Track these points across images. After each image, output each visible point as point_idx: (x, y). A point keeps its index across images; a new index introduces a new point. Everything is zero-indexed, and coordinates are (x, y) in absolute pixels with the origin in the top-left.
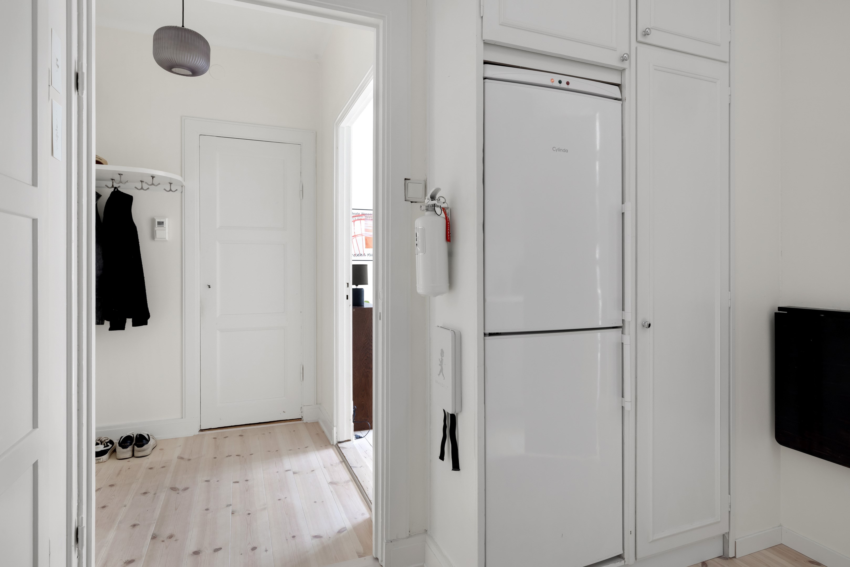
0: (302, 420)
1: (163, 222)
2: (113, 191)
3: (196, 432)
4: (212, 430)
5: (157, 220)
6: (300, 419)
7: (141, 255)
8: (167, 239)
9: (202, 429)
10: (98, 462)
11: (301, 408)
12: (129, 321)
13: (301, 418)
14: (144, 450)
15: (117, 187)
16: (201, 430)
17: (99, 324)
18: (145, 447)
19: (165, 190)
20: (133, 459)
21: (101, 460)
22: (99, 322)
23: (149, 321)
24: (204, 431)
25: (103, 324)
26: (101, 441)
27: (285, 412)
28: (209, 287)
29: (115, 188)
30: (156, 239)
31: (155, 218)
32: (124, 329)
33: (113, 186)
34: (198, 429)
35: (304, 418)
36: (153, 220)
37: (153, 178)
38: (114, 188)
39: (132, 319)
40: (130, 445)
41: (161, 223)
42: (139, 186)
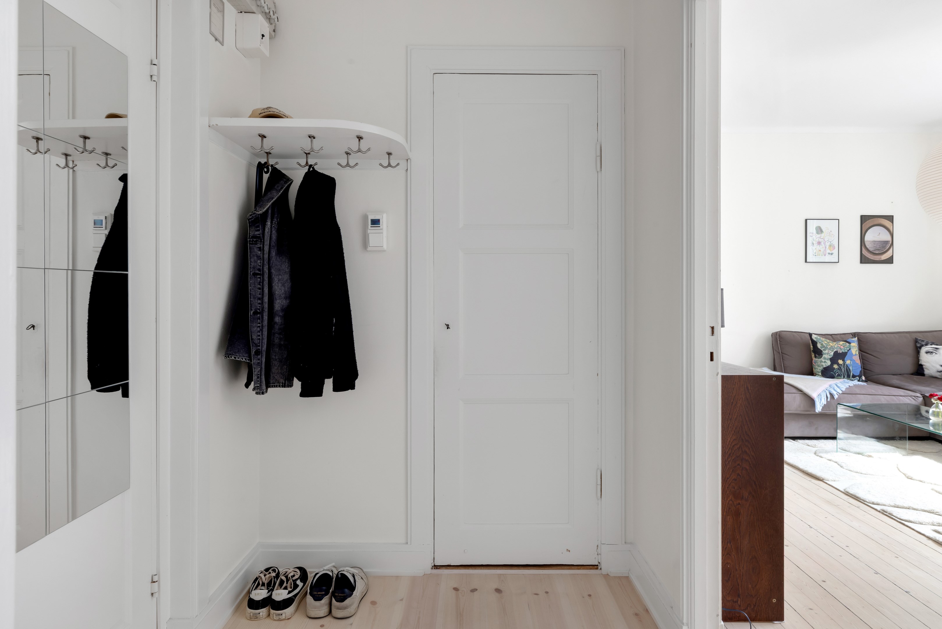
0: (599, 568)
1: (379, 220)
2: (307, 171)
3: (429, 570)
4: (451, 568)
5: (371, 217)
6: (595, 567)
7: (347, 275)
8: (385, 247)
9: (436, 565)
10: (278, 618)
11: (598, 546)
12: (329, 383)
13: (598, 565)
14: (345, 608)
15: (312, 165)
16: (436, 567)
17: (285, 387)
18: (347, 601)
19: (381, 165)
20: (329, 619)
21: (283, 617)
22: (285, 383)
23: (357, 382)
24: (439, 568)
25: (291, 385)
26: (286, 577)
27: (569, 551)
28: (448, 327)
29: (310, 166)
30: (369, 249)
31: (368, 213)
32: (321, 395)
33: (307, 163)
34: (430, 564)
35: (603, 566)
36: (365, 217)
37: (359, 140)
38: (308, 167)
39: (331, 379)
40: (326, 594)
41: (375, 222)
42: (344, 162)
